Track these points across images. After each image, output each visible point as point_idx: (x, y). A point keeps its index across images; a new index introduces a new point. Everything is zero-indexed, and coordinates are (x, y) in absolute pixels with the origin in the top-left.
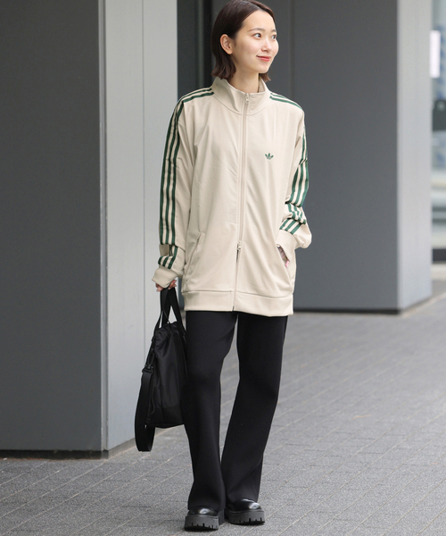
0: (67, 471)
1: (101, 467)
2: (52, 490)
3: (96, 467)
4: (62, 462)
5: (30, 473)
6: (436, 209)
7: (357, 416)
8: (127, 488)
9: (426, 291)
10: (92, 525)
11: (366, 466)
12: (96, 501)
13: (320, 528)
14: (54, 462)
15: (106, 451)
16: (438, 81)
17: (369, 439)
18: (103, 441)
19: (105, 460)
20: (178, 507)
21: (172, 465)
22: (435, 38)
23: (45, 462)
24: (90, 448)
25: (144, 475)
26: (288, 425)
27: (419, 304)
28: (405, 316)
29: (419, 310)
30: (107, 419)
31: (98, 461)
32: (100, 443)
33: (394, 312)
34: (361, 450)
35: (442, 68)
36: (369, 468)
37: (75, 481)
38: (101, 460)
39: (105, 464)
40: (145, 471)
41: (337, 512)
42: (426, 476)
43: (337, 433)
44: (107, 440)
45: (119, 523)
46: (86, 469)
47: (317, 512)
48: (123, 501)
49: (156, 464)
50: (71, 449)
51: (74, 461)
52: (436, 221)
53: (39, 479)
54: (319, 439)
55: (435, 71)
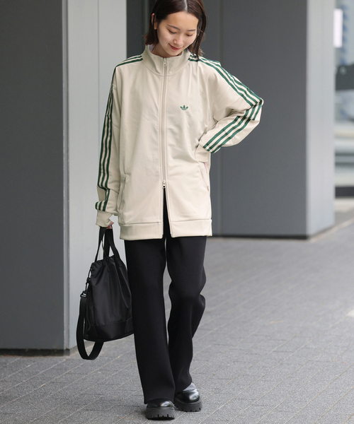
0: (36, 366)
1: (64, 362)
2: (24, 381)
3: (60, 362)
4: (32, 358)
5: (6, 367)
6: (338, 154)
7: (272, 322)
8: (85, 379)
9: (330, 221)
10: (56, 409)
11: (279, 362)
12: (59, 390)
13: (241, 412)
14: (26, 359)
15: (68, 350)
16: (342, 50)
17: (282, 340)
18: (65, 341)
19: (67, 357)
20: (126, 394)
21: (121, 361)
22: (338, 15)
23: (18, 359)
24: (55, 347)
25: (99, 368)
26: (216, 329)
27: (324, 231)
28: (312, 241)
29: (323, 236)
30: (69, 324)
31: (61, 357)
32: (63, 343)
33: (304, 237)
34: (275, 349)
35: (344, 39)
36: (282, 364)
37: (43, 374)
38: (64, 357)
39: (67, 360)
40: (100, 366)
41: (255, 399)
42: (328, 370)
43: (256, 335)
44: (69, 341)
45: (78, 408)
46: (52, 364)
47: (239, 399)
48: (82, 390)
49: (108, 360)
50: (39, 348)
51: (42, 358)
52: (338, 164)
53: (14, 372)
54: (242, 340)
55: (338, 42)
